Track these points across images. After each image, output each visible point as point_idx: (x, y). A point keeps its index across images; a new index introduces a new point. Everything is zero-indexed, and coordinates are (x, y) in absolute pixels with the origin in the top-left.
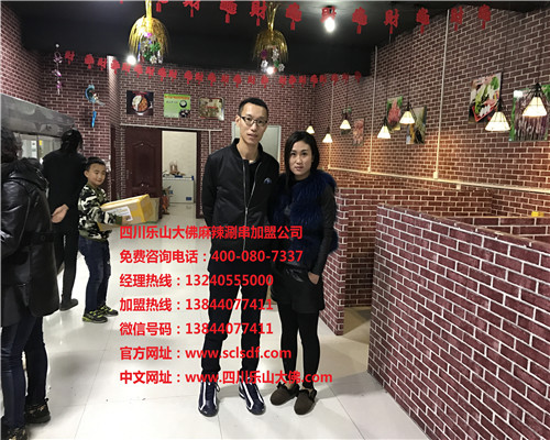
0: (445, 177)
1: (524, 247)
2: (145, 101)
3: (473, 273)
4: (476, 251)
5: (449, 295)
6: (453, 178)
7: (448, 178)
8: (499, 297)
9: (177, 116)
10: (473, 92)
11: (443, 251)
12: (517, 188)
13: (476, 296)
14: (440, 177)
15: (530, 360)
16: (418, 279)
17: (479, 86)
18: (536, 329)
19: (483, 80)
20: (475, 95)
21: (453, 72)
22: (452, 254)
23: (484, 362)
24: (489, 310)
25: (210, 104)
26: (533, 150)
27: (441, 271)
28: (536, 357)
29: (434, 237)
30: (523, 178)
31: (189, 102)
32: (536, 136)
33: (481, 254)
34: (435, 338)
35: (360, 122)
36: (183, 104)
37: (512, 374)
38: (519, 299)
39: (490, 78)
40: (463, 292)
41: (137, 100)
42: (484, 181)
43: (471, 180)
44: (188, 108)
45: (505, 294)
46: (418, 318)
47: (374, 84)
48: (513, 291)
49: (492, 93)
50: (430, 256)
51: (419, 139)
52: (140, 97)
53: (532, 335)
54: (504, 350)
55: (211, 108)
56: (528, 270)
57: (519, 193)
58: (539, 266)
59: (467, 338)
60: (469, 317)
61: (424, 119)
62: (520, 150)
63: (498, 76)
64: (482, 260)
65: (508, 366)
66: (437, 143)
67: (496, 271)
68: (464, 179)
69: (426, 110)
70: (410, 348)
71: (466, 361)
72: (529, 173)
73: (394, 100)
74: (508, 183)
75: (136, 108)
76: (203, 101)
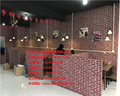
1: (83, 58)
3: (74, 63)
5: (70, 67)
7: (50, 48)
11: (68, 60)
13: (75, 66)
15: (85, 73)
16: (63, 65)
18: (85, 68)
20: (54, 34)
21: (49, 29)
22: (70, 61)
23: (78, 75)
24: (78, 68)
27: (68, 63)
29: (66, 59)
34: (68, 74)
38: (82, 65)
40: (73, 66)
45: (80, 65)
46: (64, 71)
50: (66, 61)
51: (43, 41)
54: (81, 72)
56: (83, 61)
58: (85, 61)
59: (74, 72)
60: (74, 69)
63: (58, 31)
64: (76, 61)
65: (82, 74)
66: (47, 41)
67: (79, 62)
69: (44, 35)
70: (62, 77)
71: (74, 76)
73: (36, 33)
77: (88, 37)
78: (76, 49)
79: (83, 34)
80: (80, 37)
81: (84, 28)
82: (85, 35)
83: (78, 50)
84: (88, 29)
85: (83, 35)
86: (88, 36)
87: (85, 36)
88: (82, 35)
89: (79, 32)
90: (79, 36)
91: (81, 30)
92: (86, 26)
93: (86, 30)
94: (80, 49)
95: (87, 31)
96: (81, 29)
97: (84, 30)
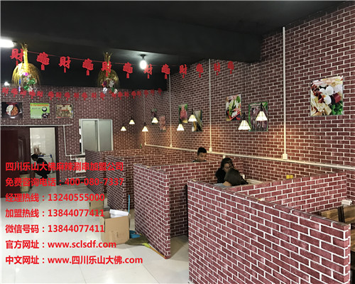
0: (216, 151)
1: (271, 208)
2: (16, 109)
3: (246, 221)
4: (247, 209)
5: (234, 233)
6: (221, 151)
7: (218, 151)
8: (261, 234)
9: (40, 117)
10: (227, 104)
11: (229, 208)
12: (255, 157)
13: (250, 234)
14: (213, 150)
15: (280, 267)
16: (216, 224)
17: (230, 101)
18: (282, 250)
19: (232, 97)
20: (228, 105)
21: (215, 92)
22: (234, 210)
23: (257, 270)
24: (257, 241)
25: (63, 109)
26: (262, 136)
27: (229, 220)
28: (283, 265)
29: (223, 201)
30: (258, 151)
31: (48, 108)
32: (262, 129)
33: (250, 211)
34: (229, 258)
35: (163, 117)
36: (45, 109)
37: (272, 275)
38: (272, 235)
39: (235, 97)
40: (242, 231)
41: (10, 108)
42: (238, 153)
43: (231, 152)
44: (48, 111)
45: (264, 233)
46: (218, 246)
47: (169, 96)
48: (268, 231)
49: (237, 104)
50: (222, 211)
51: (199, 129)
52: (12, 106)
53: (280, 254)
54: (267, 262)
55: (64, 111)
56: (275, 220)
57: (257, 160)
58: (280, 218)
59: (246, 257)
60: (246, 245)
61: (201, 118)
62: (255, 136)
63: (240, 95)
64: (250, 214)
65: (270, 271)
66: (210, 131)
67: (259, 220)
68: (227, 152)
69: (202, 112)
70: (214, 264)
71: (247, 269)
72: (261, 149)
73: (183, 106)
74: (251, 154)
75: (9, 114)
76: (58, 106)
77: (342, 112)
78: (298, 159)
79: (323, 101)
80: (313, 113)
81: (329, 80)
82: (331, 107)
83: (304, 162)
84: (344, 83)
85: (325, 107)
86: (345, 109)
87: (329, 111)
88: (321, 107)
89: (310, 96)
90: (309, 111)
91: (316, 89)
92: (336, 72)
93: (334, 85)
94: (312, 160)
95: (340, 88)
96: (316, 83)
97: (325, 88)
